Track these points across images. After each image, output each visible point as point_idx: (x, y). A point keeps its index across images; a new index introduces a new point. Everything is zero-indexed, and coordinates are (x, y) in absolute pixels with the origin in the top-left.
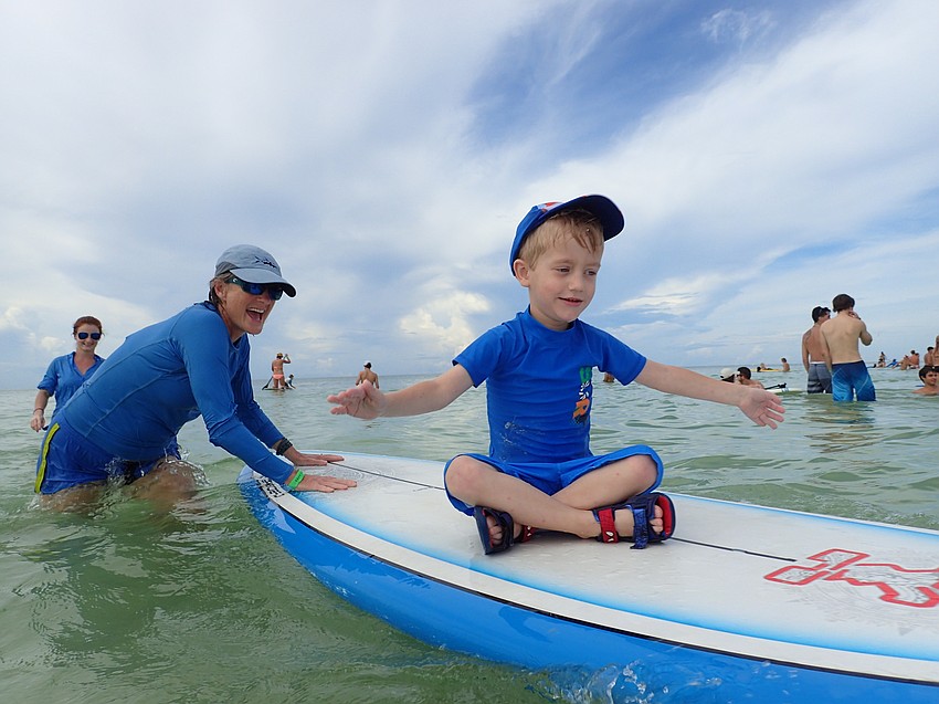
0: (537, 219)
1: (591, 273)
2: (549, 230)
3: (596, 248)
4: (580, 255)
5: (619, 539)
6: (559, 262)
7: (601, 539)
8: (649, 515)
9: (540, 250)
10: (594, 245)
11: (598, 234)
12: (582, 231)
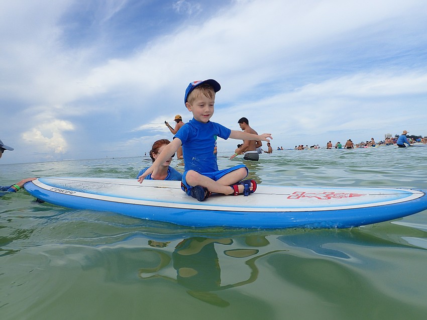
0: (191, 88)
1: (211, 105)
2: (195, 92)
3: (212, 97)
4: (207, 100)
5: (239, 194)
6: (200, 103)
7: (233, 195)
8: (249, 185)
9: (193, 99)
10: (211, 96)
11: (212, 92)
12: (207, 91)
